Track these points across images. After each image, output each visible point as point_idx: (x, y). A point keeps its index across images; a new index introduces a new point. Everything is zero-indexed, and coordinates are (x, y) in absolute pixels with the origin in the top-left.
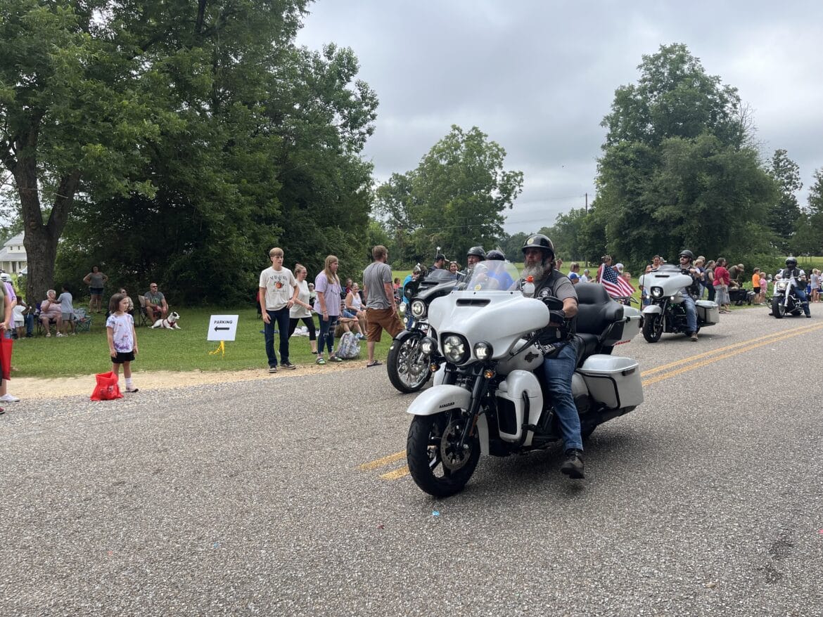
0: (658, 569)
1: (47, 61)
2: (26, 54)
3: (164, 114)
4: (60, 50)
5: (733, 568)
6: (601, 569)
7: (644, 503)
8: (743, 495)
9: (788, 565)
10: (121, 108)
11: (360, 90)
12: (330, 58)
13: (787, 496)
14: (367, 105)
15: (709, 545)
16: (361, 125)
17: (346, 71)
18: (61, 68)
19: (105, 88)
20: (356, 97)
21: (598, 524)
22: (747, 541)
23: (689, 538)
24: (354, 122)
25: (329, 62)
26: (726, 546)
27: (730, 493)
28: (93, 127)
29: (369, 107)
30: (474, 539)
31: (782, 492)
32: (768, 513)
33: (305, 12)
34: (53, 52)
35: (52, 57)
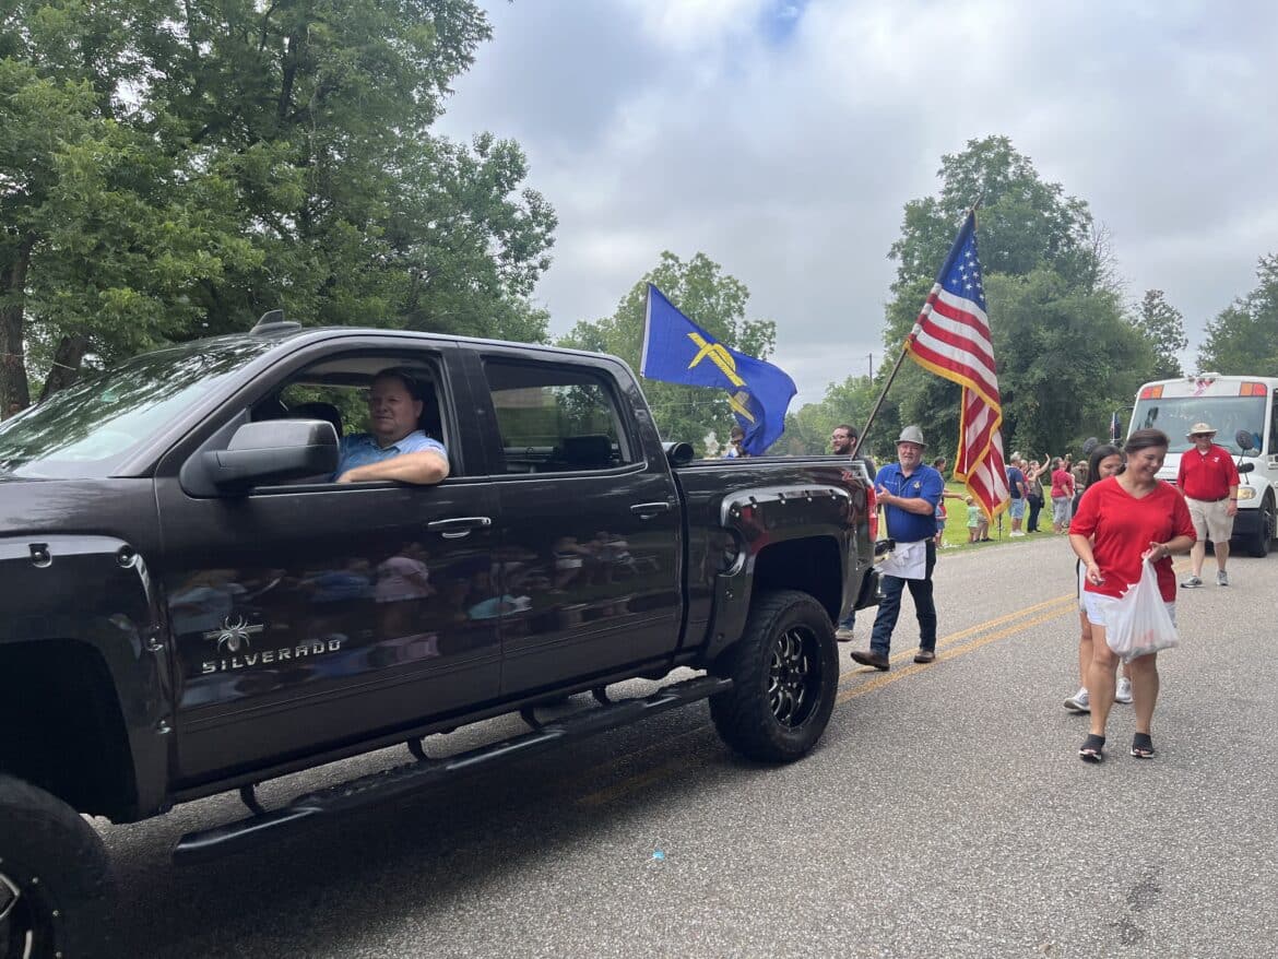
0: (973, 928)
1: (49, 161)
2: (14, 149)
3: (228, 241)
4: (68, 147)
5: (1077, 925)
6: (893, 931)
7: (955, 832)
8: (1093, 818)
9: (1153, 920)
10: (162, 234)
11: (530, 203)
12: (483, 155)
13: (1155, 817)
14: (539, 224)
15: (1044, 892)
16: (531, 254)
17: (508, 173)
18: (71, 174)
19: (137, 203)
20: (523, 213)
21: (890, 866)
22: (1096, 885)
23: (1015, 883)
24: (519, 250)
25: (483, 161)
26: (1066, 892)
27: (1074, 815)
28: (119, 261)
29: (543, 228)
30: (714, 893)
31: (1148, 813)
32: (1125, 843)
33: (448, 91)
34: (59, 150)
35: (58, 158)
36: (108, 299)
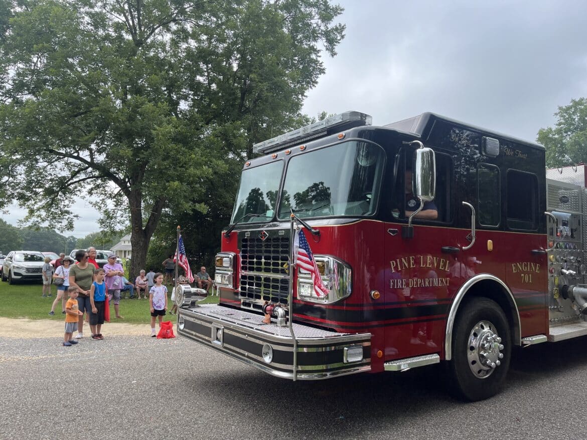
1: (151, 134)
2: (139, 129)
3: (215, 162)
4: (157, 128)
10: (190, 160)
18: (158, 138)
19: (182, 148)
28: (175, 171)
33: (305, 96)
34: (155, 129)
35: (154, 132)
36: (169, 186)
